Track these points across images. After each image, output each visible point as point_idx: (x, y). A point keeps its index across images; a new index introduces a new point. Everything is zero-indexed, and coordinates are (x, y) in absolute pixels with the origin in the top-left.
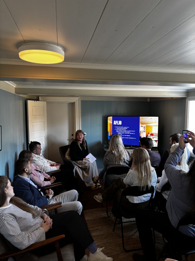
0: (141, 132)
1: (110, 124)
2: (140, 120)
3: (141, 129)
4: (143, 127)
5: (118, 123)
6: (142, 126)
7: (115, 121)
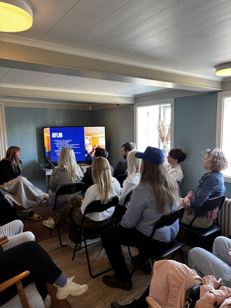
0: (86, 145)
1: (48, 137)
2: (84, 131)
3: (87, 141)
4: (89, 139)
5: (58, 136)
6: (87, 138)
7: (53, 134)
